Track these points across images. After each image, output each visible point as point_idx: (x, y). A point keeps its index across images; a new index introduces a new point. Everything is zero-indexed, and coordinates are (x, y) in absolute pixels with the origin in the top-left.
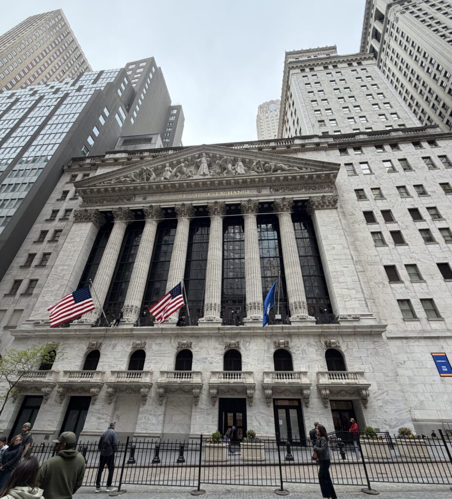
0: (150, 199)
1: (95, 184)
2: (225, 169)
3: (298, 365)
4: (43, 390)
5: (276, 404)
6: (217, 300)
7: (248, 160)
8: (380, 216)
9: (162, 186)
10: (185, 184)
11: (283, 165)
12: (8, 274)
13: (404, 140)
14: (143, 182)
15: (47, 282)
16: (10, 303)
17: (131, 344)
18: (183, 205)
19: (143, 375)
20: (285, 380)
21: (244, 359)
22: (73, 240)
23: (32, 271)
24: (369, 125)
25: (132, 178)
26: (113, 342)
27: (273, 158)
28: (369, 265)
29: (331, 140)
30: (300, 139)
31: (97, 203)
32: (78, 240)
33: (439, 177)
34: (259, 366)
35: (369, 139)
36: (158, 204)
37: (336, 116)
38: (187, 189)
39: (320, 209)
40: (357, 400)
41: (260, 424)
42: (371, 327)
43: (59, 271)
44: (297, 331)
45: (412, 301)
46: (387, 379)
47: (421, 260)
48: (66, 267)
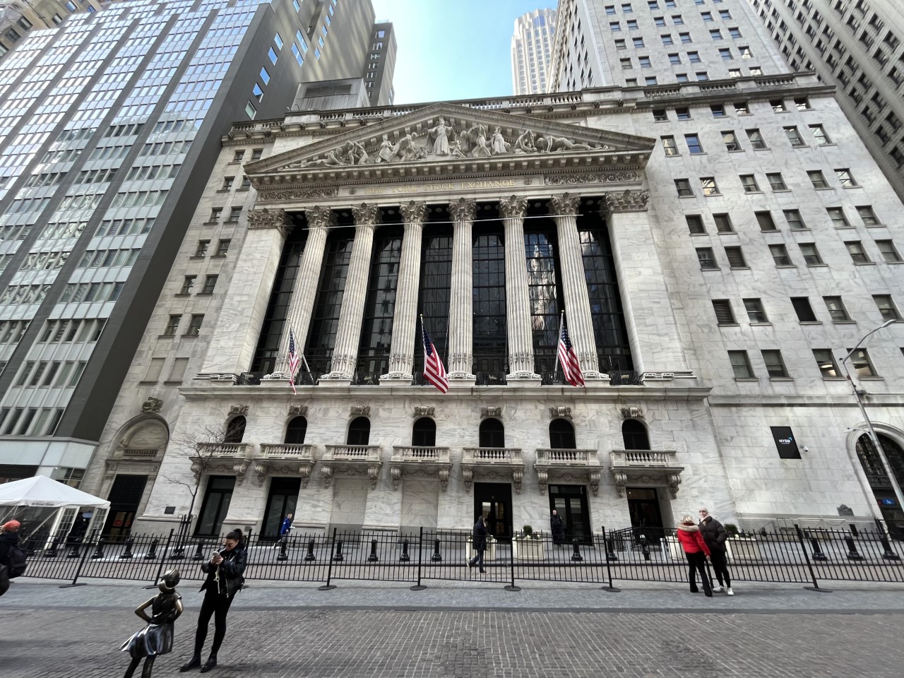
0: (361, 192)
1: (276, 169)
2: (474, 145)
3: (583, 440)
4: (236, 468)
5: (552, 492)
6: (468, 349)
7: (511, 131)
8: (711, 224)
9: (378, 173)
10: (414, 170)
11: (566, 140)
12: (159, 306)
13: (757, 97)
14: (349, 165)
15: (220, 319)
16: (169, 348)
17: (349, 409)
18: (412, 203)
19: (370, 451)
20: (565, 461)
21: (508, 432)
22: (251, 257)
23: (192, 303)
24: (703, 67)
25: (332, 159)
26: (324, 406)
27: (551, 127)
28: (690, 299)
29: (641, 96)
30: (592, 93)
31: (280, 198)
32: (258, 256)
33: (808, 160)
34: (529, 441)
35: (701, 95)
36: (374, 201)
37: (651, 51)
38: (417, 178)
39: (621, 212)
40: (664, 488)
41: (530, 516)
42: (690, 390)
43: (236, 303)
44: (582, 394)
45: (750, 353)
46: (706, 460)
47: (768, 291)
48: (245, 298)
